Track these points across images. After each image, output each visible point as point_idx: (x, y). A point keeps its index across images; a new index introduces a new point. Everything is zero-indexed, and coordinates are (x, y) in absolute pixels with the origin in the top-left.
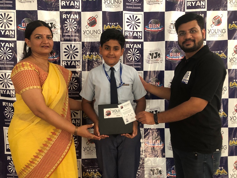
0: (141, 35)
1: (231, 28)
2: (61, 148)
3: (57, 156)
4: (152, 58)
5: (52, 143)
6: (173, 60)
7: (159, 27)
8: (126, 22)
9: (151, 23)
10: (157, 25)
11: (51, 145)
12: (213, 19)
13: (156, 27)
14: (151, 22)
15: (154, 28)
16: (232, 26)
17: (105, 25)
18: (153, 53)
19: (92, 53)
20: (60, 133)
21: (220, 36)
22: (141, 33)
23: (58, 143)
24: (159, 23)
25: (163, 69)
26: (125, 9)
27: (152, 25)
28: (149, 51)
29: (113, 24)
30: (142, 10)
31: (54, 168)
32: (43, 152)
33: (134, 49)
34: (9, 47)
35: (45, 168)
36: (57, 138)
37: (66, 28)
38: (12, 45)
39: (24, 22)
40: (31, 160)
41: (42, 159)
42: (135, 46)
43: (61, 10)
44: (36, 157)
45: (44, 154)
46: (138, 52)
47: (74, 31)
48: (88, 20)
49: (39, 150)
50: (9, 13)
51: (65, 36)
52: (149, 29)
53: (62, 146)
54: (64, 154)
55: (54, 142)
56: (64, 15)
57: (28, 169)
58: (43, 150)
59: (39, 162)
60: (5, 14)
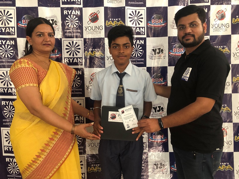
0: (143, 31)
1: (235, 22)
2: (63, 147)
3: (59, 156)
4: (155, 54)
5: (54, 142)
6: (176, 56)
7: (162, 23)
8: (128, 18)
9: (153, 19)
10: (160, 20)
11: (54, 145)
12: (217, 13)
13: (159, 23)
14: (154, 17)
15: (157, 23)
16: (236, 20)
17: (107, 21)
18: (156, 49)
19: (94, 50)
20: (63, 133)
21: (224, 30)
22: (144, 28)
23: (60, 143)
24: (161, 18)
25: (167, 65)
26: (127, 4)
27: (155, 20)
28: (152, 47)
29: (116, 20)
30: (144, 5)
31: (57, 167)
32: (45, 151)
33: (136, 45)
34: (10, 45)
35: (48, 168)
36: (60, 137)
37: (67, 24)
38: (13, 43)
39: (24, 19)
40: (33, 160)
41: (44, 159)
42: (138, 42)
43: (62, 6)
44: (38, 156)
45: (46, 154)
46: (141, 48)
47: (76, 27)
48: (90, 16)
49: (41, 150)
50: (9, 10)
51: (66, 32)
52: (152, 24)
53: (64, 146)
54: (67, 154)
55: (57, 142)
56: (65, 11)
57: (31, 168)
58: (45, 150)
59: (42, 162)
60: (4, 11)
